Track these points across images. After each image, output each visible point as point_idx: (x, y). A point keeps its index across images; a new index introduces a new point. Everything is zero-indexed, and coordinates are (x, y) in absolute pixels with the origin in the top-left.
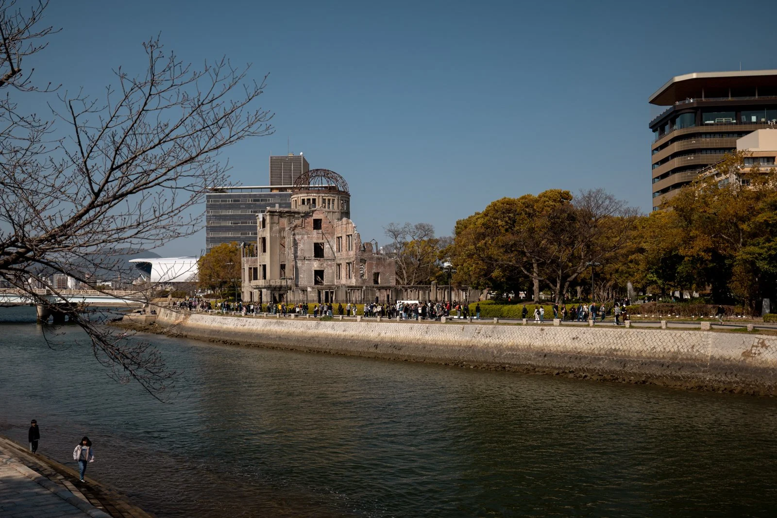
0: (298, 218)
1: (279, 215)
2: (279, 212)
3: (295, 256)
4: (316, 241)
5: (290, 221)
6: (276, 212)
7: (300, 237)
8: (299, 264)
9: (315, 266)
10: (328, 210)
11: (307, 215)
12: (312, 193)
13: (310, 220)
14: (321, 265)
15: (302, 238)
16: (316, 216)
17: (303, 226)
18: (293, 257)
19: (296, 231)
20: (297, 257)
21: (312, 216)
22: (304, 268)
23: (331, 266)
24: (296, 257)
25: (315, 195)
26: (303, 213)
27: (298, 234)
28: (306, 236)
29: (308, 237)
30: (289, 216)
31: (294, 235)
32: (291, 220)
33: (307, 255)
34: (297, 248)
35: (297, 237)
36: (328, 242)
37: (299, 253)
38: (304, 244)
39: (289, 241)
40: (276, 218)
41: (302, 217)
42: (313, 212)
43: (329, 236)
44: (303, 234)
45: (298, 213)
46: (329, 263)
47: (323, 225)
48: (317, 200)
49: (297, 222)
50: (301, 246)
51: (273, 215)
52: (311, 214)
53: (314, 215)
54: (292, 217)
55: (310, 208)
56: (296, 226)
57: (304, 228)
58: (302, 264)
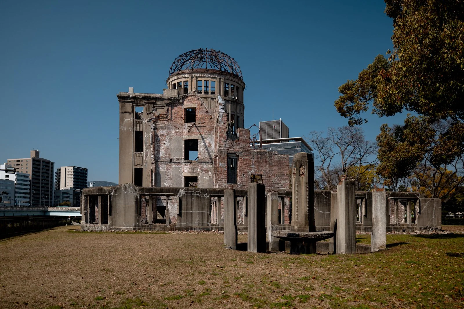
0: (162, 107)
1: (134, 102)
2: (134, 98)
3: (155, 157)
4: (186, 137)
5: (149, 110)
6: (128, 97)
7: (165, 132)
8: (162, 168)
9: (186, 171)
10: (205, 96)
11: (173, 102)
12: (183, 73)
13: (180, 110)
14: (194, 169)
15: (168, 133)
16: (188, 104)
17: (169, 117)
18: (153, 159)
19: (159, 124)
20: (159, 158)
21: (182, 104)
22: (170, 174)
23: (207, 171)
24: (156, 160)
25: (186, 76)
26: (168, 99)
27: (162, 128)
28: (173, 131)
29: (176, 132)
30: (148, 103)
31: (155, 128)
32: (151, 109)
33: (174, 157)
34: (159, 147)
35: (160, 132)
36: (203, 139)
37: (162, 154)
38: (170, 141)
39: (147, 138)
40: (129, 106)
41: (167, 105)
42: (183, 98)
43: (205, 131)
44: (169, 129)
45: (162, 99)
46: (205, 166)
47: (199, 116)
48: (189, 84)
49: (161, 112)
50: (165, 145)
51: (125, 102)
52: (181, 101)
53: (185, 103)
54: (152, 106)
55: (179, 93)
56: (158, 117)
57: (171, 120)
58: (167, 168)
